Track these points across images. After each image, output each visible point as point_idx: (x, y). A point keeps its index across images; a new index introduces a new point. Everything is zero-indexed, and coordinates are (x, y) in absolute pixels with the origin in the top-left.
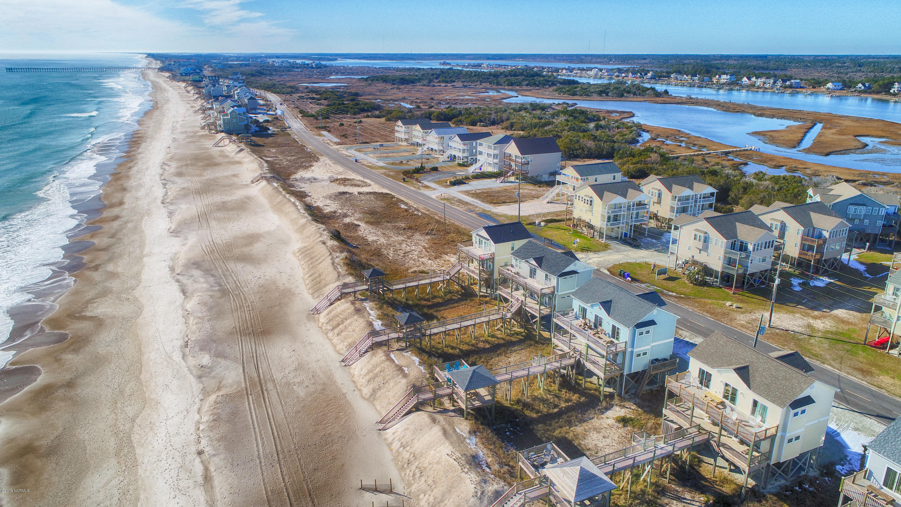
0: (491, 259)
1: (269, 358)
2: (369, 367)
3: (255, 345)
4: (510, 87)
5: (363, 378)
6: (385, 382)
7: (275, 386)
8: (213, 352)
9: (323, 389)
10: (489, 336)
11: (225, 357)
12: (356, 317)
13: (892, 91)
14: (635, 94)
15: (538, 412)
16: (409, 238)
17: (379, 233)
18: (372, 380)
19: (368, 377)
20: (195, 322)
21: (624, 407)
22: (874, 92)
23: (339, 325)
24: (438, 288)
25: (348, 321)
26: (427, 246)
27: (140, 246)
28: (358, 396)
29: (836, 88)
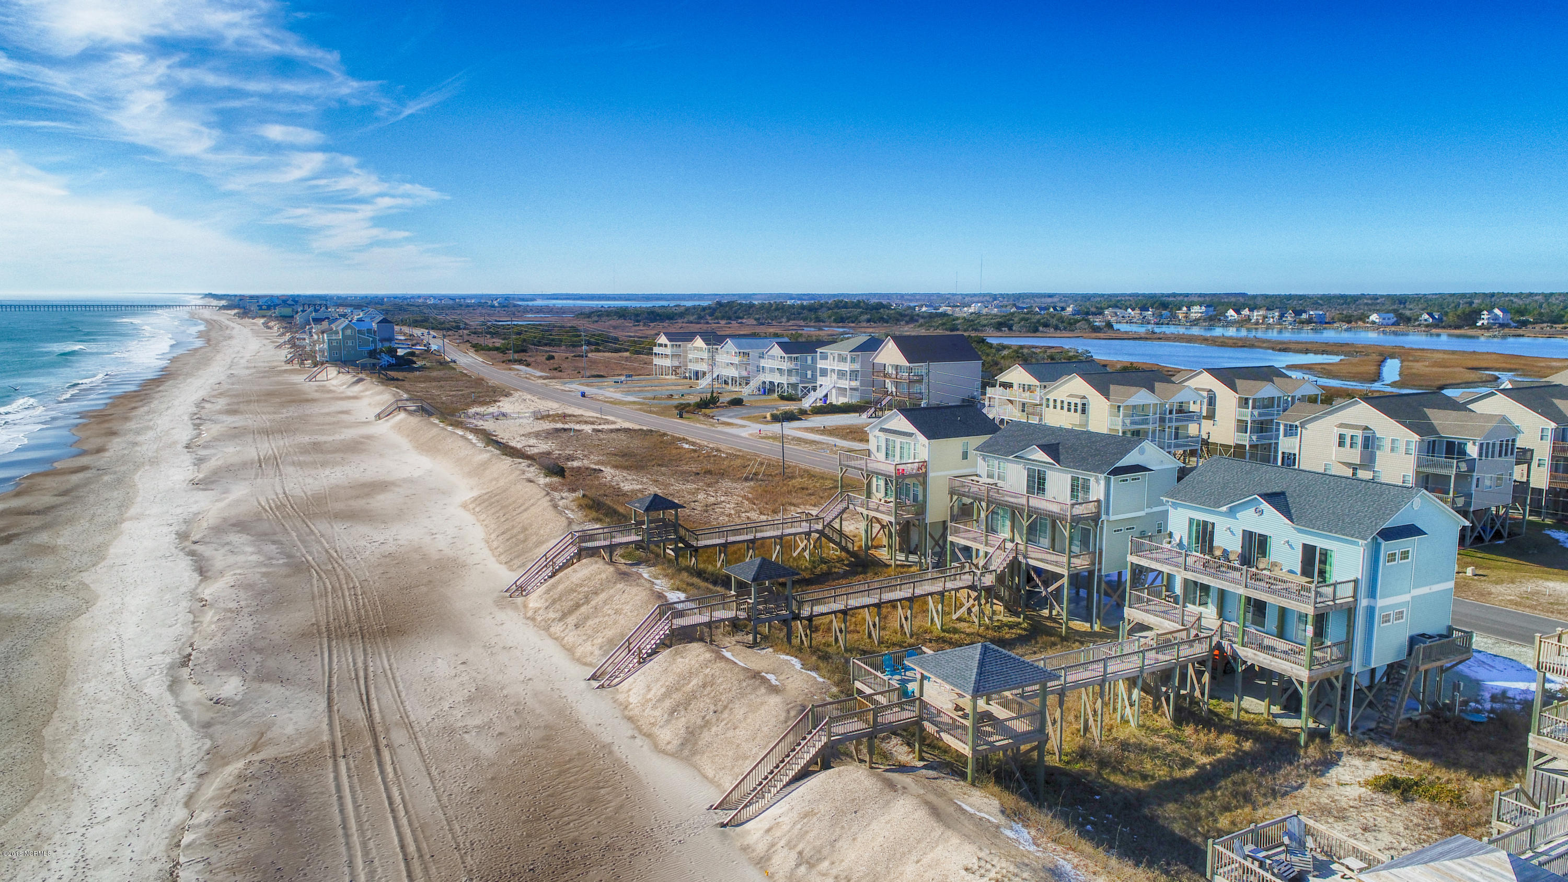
0: (919, 475)
1: (399, 679)
2: (671, 679)
3: (365, 654)
4: (840, 324)
5: (654, 707)
6: (719, 708)
7: (414, 738)
8: (251, 672)
9: (547, 738)
10: (943, 631)
11: (282, 679)
12: (620, 586)
13: (1479, 324)
14: (1056, 328)
15: (1144, 777)
16: (709, 485)
17: (645, 480)
18: (681, 708)
19: (668, 703)
20: (216, 619)
21: (1372, 757)
22: (1450, 326)
23: (577, 606)
24: (795, 555)
25: (603, 596)
26: (750, 496)
27: (119, 507)
28: (645, 748)
29: (1385, 322)
